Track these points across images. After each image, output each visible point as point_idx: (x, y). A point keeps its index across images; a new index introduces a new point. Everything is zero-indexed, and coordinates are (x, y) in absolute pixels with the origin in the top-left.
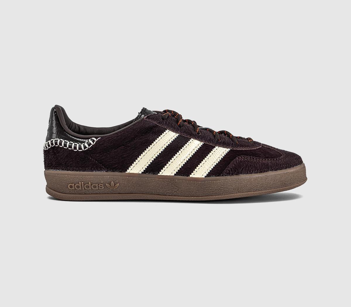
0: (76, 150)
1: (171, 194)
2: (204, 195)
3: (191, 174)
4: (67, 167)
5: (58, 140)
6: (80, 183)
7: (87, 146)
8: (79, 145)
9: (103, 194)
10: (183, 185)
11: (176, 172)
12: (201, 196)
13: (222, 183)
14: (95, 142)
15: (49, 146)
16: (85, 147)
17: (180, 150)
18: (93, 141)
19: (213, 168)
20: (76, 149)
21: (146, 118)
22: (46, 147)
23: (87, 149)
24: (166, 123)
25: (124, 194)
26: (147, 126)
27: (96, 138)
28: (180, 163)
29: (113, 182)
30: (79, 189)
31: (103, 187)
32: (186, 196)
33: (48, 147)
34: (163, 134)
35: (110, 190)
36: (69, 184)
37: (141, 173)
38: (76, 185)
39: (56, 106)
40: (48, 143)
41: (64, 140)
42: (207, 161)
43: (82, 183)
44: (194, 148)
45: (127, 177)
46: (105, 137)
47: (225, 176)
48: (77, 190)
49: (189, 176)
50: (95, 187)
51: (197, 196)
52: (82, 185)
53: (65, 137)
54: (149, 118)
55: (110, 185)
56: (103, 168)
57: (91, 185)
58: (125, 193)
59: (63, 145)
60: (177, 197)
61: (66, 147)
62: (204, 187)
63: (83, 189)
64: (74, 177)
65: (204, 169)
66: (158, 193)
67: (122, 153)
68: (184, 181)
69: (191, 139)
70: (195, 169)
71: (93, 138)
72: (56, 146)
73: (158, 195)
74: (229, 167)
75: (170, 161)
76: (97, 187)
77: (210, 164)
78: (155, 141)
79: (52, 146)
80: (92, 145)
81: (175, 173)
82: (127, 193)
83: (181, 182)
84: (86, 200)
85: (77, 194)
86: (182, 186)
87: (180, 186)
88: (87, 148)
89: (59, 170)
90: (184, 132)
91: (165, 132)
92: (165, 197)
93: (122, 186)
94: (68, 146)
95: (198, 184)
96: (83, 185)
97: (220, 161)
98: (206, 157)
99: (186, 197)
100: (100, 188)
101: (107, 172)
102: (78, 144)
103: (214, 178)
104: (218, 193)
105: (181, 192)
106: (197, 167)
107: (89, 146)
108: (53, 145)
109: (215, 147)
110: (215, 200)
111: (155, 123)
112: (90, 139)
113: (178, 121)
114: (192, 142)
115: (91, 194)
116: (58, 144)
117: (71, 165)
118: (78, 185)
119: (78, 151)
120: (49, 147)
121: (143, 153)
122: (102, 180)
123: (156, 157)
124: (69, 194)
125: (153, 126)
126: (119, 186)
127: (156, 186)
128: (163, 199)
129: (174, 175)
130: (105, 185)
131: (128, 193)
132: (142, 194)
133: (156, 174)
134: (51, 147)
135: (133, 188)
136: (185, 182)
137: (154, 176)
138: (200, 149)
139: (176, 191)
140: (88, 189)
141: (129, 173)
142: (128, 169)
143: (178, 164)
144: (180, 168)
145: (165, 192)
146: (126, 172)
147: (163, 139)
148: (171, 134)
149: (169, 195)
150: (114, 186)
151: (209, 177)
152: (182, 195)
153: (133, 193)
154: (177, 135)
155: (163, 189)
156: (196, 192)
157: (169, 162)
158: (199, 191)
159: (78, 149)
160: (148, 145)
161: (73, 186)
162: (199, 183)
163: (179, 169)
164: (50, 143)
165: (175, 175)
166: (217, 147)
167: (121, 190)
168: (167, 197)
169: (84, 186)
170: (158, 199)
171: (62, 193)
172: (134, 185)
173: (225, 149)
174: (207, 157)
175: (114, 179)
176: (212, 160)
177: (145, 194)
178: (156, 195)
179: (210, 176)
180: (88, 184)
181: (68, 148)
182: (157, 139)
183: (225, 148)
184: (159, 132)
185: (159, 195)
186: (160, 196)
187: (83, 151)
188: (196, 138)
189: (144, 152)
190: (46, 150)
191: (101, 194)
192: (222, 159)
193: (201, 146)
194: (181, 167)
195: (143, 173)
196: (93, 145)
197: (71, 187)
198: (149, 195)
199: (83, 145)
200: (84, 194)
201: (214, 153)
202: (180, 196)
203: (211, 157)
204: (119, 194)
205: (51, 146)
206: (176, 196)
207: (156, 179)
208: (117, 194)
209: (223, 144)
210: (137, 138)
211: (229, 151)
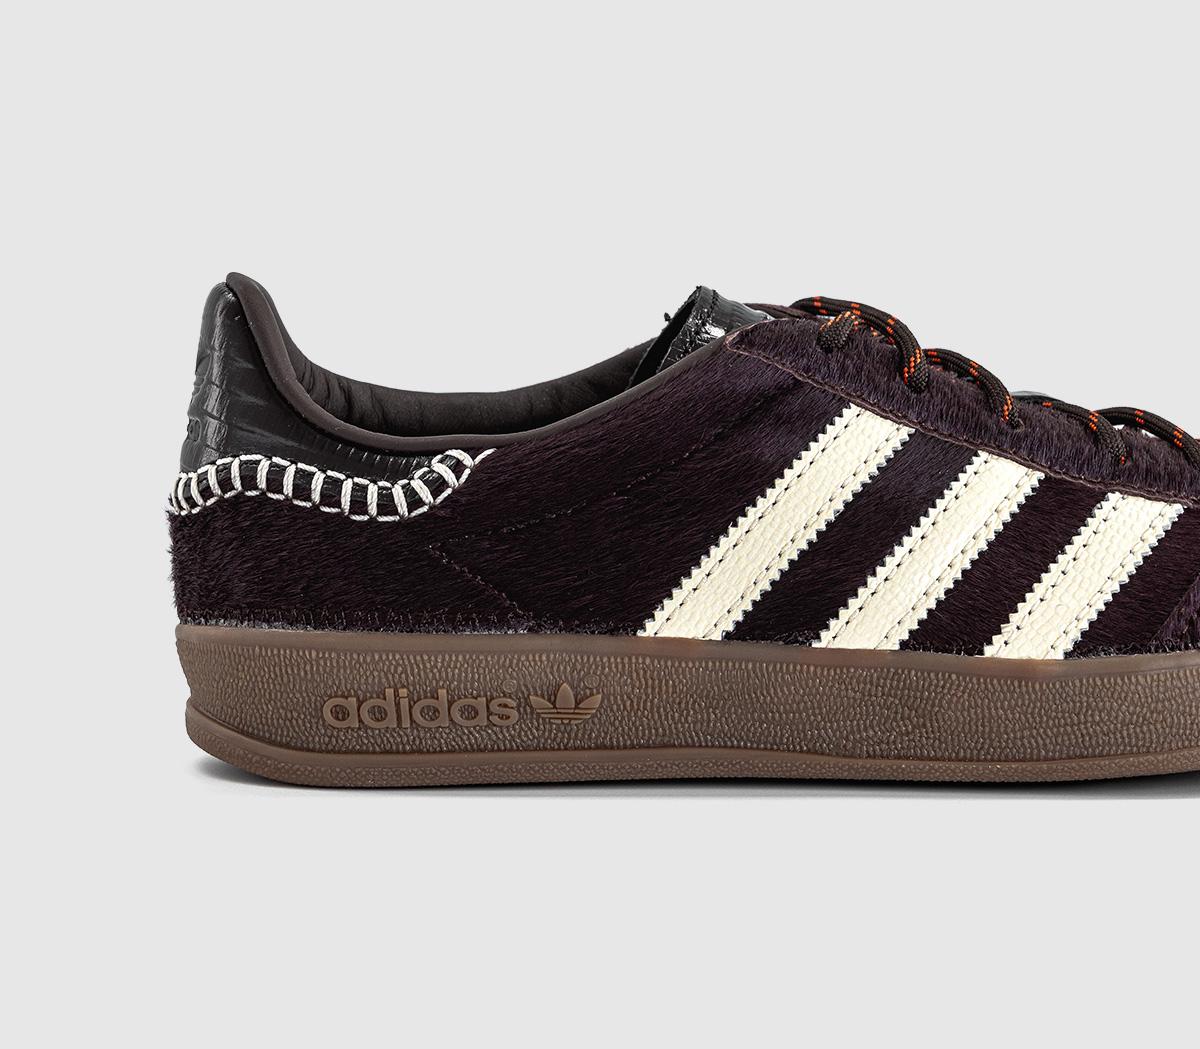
0: (366, 518)
1: (884, 746)
2: (1061, 752)
3: (990, 643)
4: (316, 611)
5: (258, 462)
6: (390, 692)
7: (425, 494)
8: (380, 488)
9: (511, 750)
10: (949, 702)
11: (911, 632)
12: (1046, 759)
13: (1158, 686)
14: (467, 472)
15: (206, 492)
16: (414, 501)
17: (926, 514)
18: (458, 467)
19: (1103, 608)
20: (365, 512)
21: (734, 344)
22: (189, 499)
23: (425, 509)
24: (843, 369)
25: (625, 747)
26: (745, 384)
27: (473, 452)
28: (927, 581)
29: (572, 687)
30: (382, 725)
31: (514, 714)
32: (964, 759)
33: (200, 501)
34: (829, 427)
35: (550, 731)
36: (330, 697)
37: (720, 639)
38: (365, 707)
39: (232, 276)
40: (202, 478)
41: (292, 462)
42: (1071, 573)
43: (403, 692)
44: (995, 500)
45: (648, 661)
46: (521, 443)
47: (1172, 649)
48: (373, 729)
49: (981, 652)
50: (471, 712)
51: (1023, 760)
52: (398, 705)
53: (295, 445)
54: (751, 344)
55: (554, 703)
56: (517, 616)
57: (450, 703)
58: (633, 747)
59: (288, 488)
60: (912, 764)
61: (308, 498)
62: (1063, 712)
63: (406, 723)
64: (358, 661)
65: (1057, 613)
66: (810, 746)
67: (615, 532)
68: (954, 677)
69: (977, 455)
70: (1013, 617)
71: (449, 453)
72: (249, 493)
73: (809, 751)
74: (1187, 602)
75: (874, 574)
76: (483, 713)
77: (1085, 585)
78: (791, 467)
79: (224, 491)
80: (449, 491)
81: (906, 637)
82: (641, 747)
83: (937, 686)
84: (419, 783)
85: (374, 752)
86: (941, 706)
87: (933, 706)
88: (424, 504)
89: (268, 621)
90: (936, 419)
91: (841, 416)
92: (852, 761)
93: (618, 709)
94: (316, 497)
95: (1027, 692)
96: (404, 703)
97: (1138, 568)
98: (1063, 552)
99: (962, 766)
100: (495, 719)
101: (537, 632)
102: (375, 482)
103: (1113, 660)
104: (1137, 738)
105: (935, 739)
106: (1020, 605)
107: (435, 494)
108: (233, 488)
109: (1102, 497)
110: (1117, 776)
111: (787, 369)
112: (439, 457)
113: (902, 357)
114: (981, 470)
115: (449, 751)
116: (262, 484)
117: (336, 594)
118: (379, 702)
119: (372, 520)
120: (209, 503)
121: (731, 530)
122: (512, 677)
123: (802, 553)
124: (328, 752)
125: (779, 387)
126: (601, 706)
127: (802, 705)
128: (840, 776)
129: (897, 647)
130: (524, 704)
131: (649, 747)
132: (726, 747)
133: (803, 643)
134: (221, 500)
135: (673, 717)
136: (959, 685)
137: (794, 652)
138: (1030, 506)
139: (908, 734)
140: (433, 725)
141: (657, 641)
142: (652, 617)
143: (917, 591)
144: (930, 611)
145: (847, 739)
146: (640, 633)
147: (834, 456)
148: (873, 428)
149: (869, 756)
150: (576, 707)
151: (1085, 655)
152: (939, 754)
153: (674, 746)
154: (905, 432)
155: (838, 721)
156: (1019, 735)
157: (870, 579)
158: (1035, 732)
159: (373, 509)
160: (756, 485)
161: (353, 711)
162: (1037, 686)
163: (924, 616)
164: (213, 481)
165: (904, 645)
166: (1114, 498)
167: (611, 729)
168: (861, 762)
169: (411, 707)
170: (811, 774)
171: (287, 746)
172: (679, 703)
173: (1160, 506)
174: (1067, 548)
175: (574, 668)
176: (1097, 568)
177: (739, 747)
178: (802, 751)
179: (1090, 651)
180: (433, 697)
181: (316, 507)
182: (804, 453)
183: (1156, 500)
184: (811, 422)
185: (816, 753)
186: (822, 759)
187: (404, 524)
188: (1000, 451)
189: (735, 525)
190: (183, 513)
191: (499, 750)
192: (1145, 558)
193: (1033, 489)
194: (933, 606)
195: (728, 636)
196: (455, 491)
197: (341, 713)
198: (758, 753)
199: (403, 487)
200: (412, 752)
201: (1102, 528)
202: (931, 759)
203: (1092, 549)
204: (597, 748)
205: (219, 492)
206: (908, 758)
207: (801, 671)
208: (590, 748)
209: (1150, 483)
210: (697, 451)
211: (1180, 516)
